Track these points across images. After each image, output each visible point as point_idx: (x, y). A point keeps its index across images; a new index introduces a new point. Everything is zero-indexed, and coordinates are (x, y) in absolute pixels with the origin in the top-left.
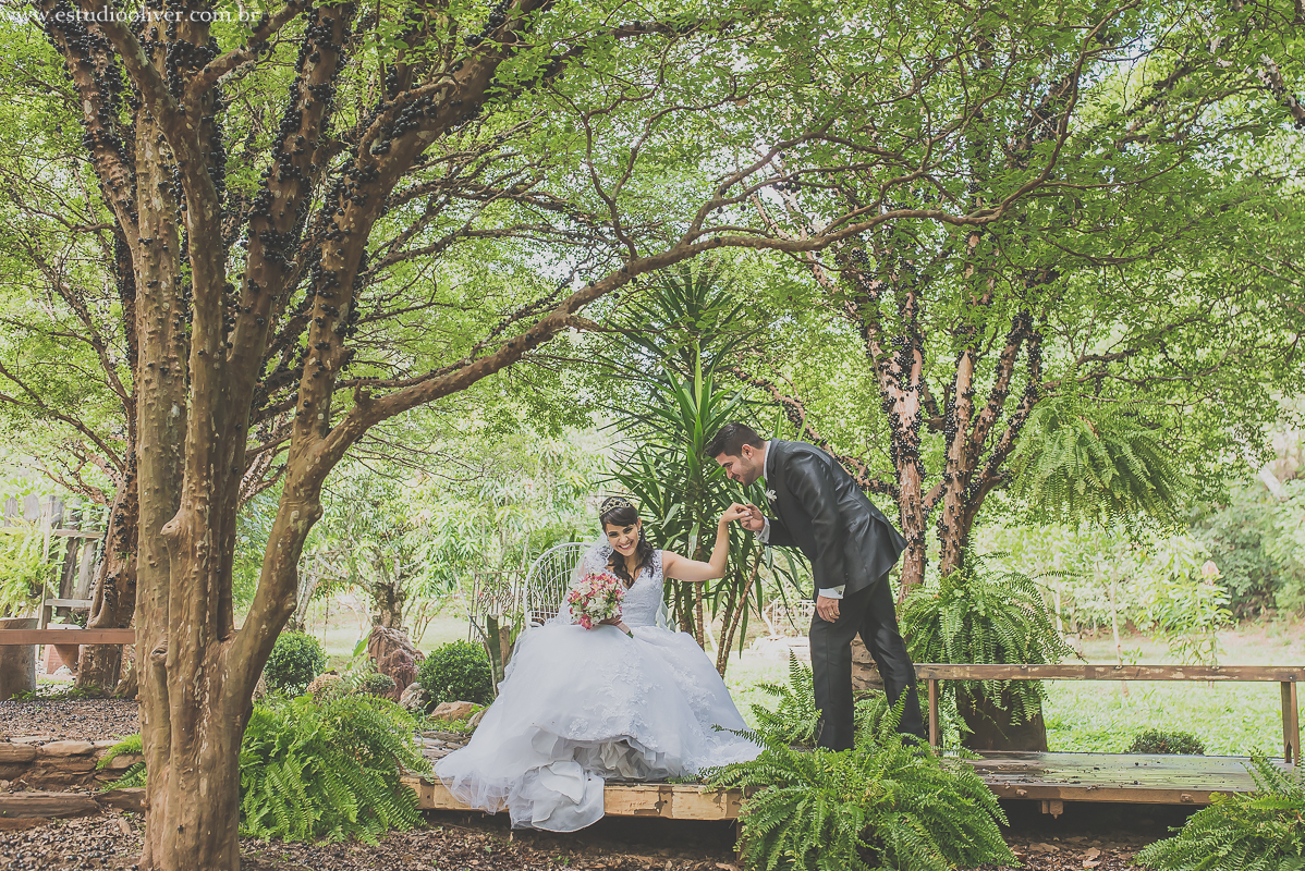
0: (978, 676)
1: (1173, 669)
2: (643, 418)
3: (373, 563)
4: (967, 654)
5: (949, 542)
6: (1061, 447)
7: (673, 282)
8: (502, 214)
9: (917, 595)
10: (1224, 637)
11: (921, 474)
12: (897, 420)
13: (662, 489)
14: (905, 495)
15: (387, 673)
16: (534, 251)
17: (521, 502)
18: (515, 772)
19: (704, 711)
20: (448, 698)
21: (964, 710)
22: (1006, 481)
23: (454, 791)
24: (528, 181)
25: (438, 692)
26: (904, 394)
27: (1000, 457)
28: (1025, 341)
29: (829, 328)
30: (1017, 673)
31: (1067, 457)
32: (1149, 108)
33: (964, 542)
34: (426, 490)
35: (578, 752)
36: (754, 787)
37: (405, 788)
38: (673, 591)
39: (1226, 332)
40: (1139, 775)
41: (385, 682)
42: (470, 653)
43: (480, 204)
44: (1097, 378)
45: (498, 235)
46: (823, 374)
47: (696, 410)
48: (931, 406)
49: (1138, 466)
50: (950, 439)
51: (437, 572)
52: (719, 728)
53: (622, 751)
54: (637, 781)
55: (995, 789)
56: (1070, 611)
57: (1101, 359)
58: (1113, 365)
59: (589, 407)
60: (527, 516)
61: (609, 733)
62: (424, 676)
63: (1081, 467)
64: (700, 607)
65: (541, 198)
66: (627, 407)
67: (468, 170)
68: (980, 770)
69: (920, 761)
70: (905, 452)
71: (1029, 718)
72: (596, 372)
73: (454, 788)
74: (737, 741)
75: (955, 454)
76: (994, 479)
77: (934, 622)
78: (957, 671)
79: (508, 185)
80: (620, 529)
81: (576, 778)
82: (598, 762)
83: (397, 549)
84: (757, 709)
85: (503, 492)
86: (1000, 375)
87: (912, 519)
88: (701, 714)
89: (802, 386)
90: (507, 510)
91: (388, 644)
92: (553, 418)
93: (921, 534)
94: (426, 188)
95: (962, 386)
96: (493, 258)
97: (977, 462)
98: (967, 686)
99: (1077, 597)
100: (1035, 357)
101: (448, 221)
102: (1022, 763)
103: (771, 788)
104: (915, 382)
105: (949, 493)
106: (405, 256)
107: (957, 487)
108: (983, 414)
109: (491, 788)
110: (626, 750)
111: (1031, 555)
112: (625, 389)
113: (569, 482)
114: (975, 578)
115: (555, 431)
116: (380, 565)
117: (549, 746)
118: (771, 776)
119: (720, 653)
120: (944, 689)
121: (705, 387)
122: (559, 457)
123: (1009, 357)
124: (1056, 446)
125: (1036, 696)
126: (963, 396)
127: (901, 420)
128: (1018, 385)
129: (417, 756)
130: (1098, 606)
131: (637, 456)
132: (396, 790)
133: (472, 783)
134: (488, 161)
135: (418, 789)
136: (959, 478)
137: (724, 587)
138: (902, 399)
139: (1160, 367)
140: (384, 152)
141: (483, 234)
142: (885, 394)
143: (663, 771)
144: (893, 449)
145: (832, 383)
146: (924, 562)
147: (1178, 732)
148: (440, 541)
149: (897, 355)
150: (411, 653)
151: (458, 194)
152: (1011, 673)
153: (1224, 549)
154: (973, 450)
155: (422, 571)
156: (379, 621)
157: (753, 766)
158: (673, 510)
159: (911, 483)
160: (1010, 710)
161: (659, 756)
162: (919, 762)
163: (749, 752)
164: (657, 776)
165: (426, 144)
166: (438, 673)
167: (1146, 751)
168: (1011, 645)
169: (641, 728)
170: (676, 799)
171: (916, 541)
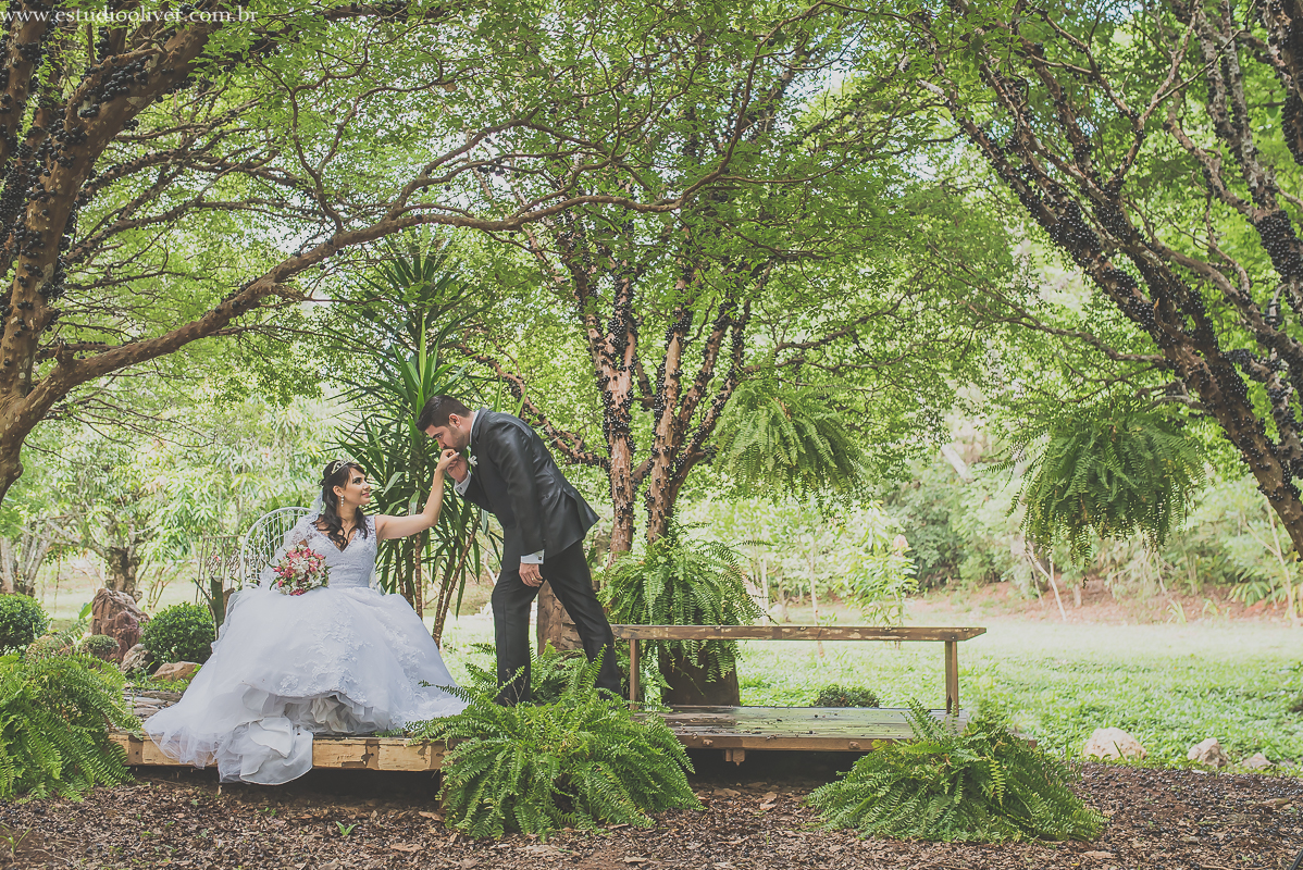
0: (675, 636)
1: (851, 630)
2: (370, 390)
3: (107, 528)
4: (669, 616)
5: (655, 512)
6: (755, 426)
7: (401, 260)
8: (236, 187)
9: (624, 561)
10: (911, 604)
11: (631, 448)
12: (610, 398)
13: (385, 458)
14: (615, 468)
15: (111, 634)
16: (270, 225)
17: (257, 471)
18: (224, 727)
19: (414, 669)
20: (172, 659)
21: (664, 668)
22: (709, 456)
23: (163, 747)
24: (263, 156)
25: (162, 652)
26: (617, 375)
27: (704, 433)
28: (730, 328)
29: (554, 310)
30: (712, 634)
31: (760, 436)
32: (848, 119)
33: (669, 513)
34: (163, 456)
35: (289, 708)
36: (456, 740)
37: (113, 745)
38: (394, 556)
39: (913, 326)
40: (815, 726)
41: (108, 643)
42: (194, 614)
43: (213, 175)
44: (796, 364)
45: (231, 207)
46: (546, 354)
47: (419, 382)
48: (645, 385)
49: (823, 446)
50: (658, 416)
51: (172, 537)
52: (426, 684)
53: (332, 706)
54: (345, 735)
55: (682, 739)
56: (778, 580)
57: (798, 346)
58: (812, 354)
59: (317, 378)
60: (263, 484)
61: (319, 689)
62: (148, 637)
63: (771, 445)
64: (419, 571)
65: (277, 173)
66: (358, 380)
67: (200, 142)
68: (671, 723)
69: (615, 713)
70: (617, 427)
71: (723, 675)
72: (325, 343)
73: (163, 744)
74: (444, 697)
75: (663, 430)
76: (698, 455)
77: (637, 586)
78: (657, 631)
79: (242, 159)
81: (285, 733)
82: (308, 717)
83: (131, 515)
84: (472, 668)
85: (239, 460)
86: (706, 358)
87: (621, 490)
88: (410, 671)
89: (527, 364)
90: (244, 477)
91: (113, 607)
92: (283, 388)
93: (629, 505)
94: (159, 158)
95: (670, 368)
96: (228, 231)
97: (682, 439)
98: (667, 646)
99: (785, 566)
100: (738, 344)
101: (182, 191)
102: (713, 716)
103: (473, 740)
104: (628, 363)
105: (656, 467)
106: (135, 224)
107: (664, 462)
108: (690, 394)
109: (200, 743)
110: (336, 705)
111: (742, 528)
112: (357, 362)
113: (307, 451)
114: (678, 546)
115: (286, 400)
116: (113, 529)
117: (260, 703)
118: (474, 729)
119: (438, 614)
120: (647, 649)
121: (429, 361)
122: (297, 428)
123: (715, 343)
124: (750, 425)
125: (730, 656)
126: (672, 376)
127: (614, 398)
128: (723, 366)
129: (127, 714)
130: (804, 576)
131: (363, 426)
132: (104, 747)
133: (181, 739)
134: (222, 135)
135: (127, 746)
136: (665, 454)
137: (445, 552)
138: (615, 378)
139: (854, 356)
140: (94, 115)
141: (214, 206)
142: (599, 373)
143: (371, 725)
144: (607, 425)
145: (553, 362)
146: (632, 530)
147: (858, 687)
148: (175, 507)
149: (612, 336)
150: (137, 615)
151: (190, 165)
152: (707, 633)
153: (916, 525)
154: (680, 425)
155: (157, 535)
156: (112, 585)
157: (457, 719)
158: (396, 476)
159: (622, 457)
160: (706, 668)
161: (368, 710)
162: (614, 715)
163: (454, 707)
164: (366, 730)
165: (135, 111)
166: (162, 634)
167: (828, 705)
168: (709, 608)
169: (351, 685)
170: (383, 751)
171: (625, 511)
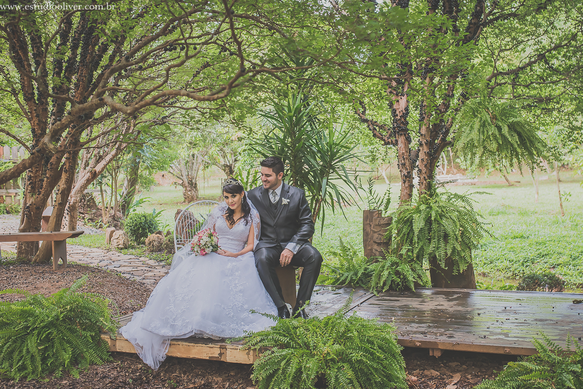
4: (429, 239)
5: (422, 177)
6: (472, 129)
11: (409, 140)
12: (395, 112)
14: (400, 152)
26: (399, 98)
33: (431, 177)
37: (103, 341)
52: (253, 312)
55: (402, 343)
63: (481, 140)
70: (399, 130)
71: (461, 271)
75: (424, 130)
76: (445, 144)
77: (410, 222)
80: (229, 195)
87: (404, 165)
93: (409, 173)
105: (421, 152)
107: (425, 149)
127: (397, 112)
135: (109, 341)
136: (426, 144)
138: (398, 101)
144: (394, 128)
157: (267, 334)
159: (403, 146)
167: (528, 285)
170: (228, 352)
171: (406, 177)
